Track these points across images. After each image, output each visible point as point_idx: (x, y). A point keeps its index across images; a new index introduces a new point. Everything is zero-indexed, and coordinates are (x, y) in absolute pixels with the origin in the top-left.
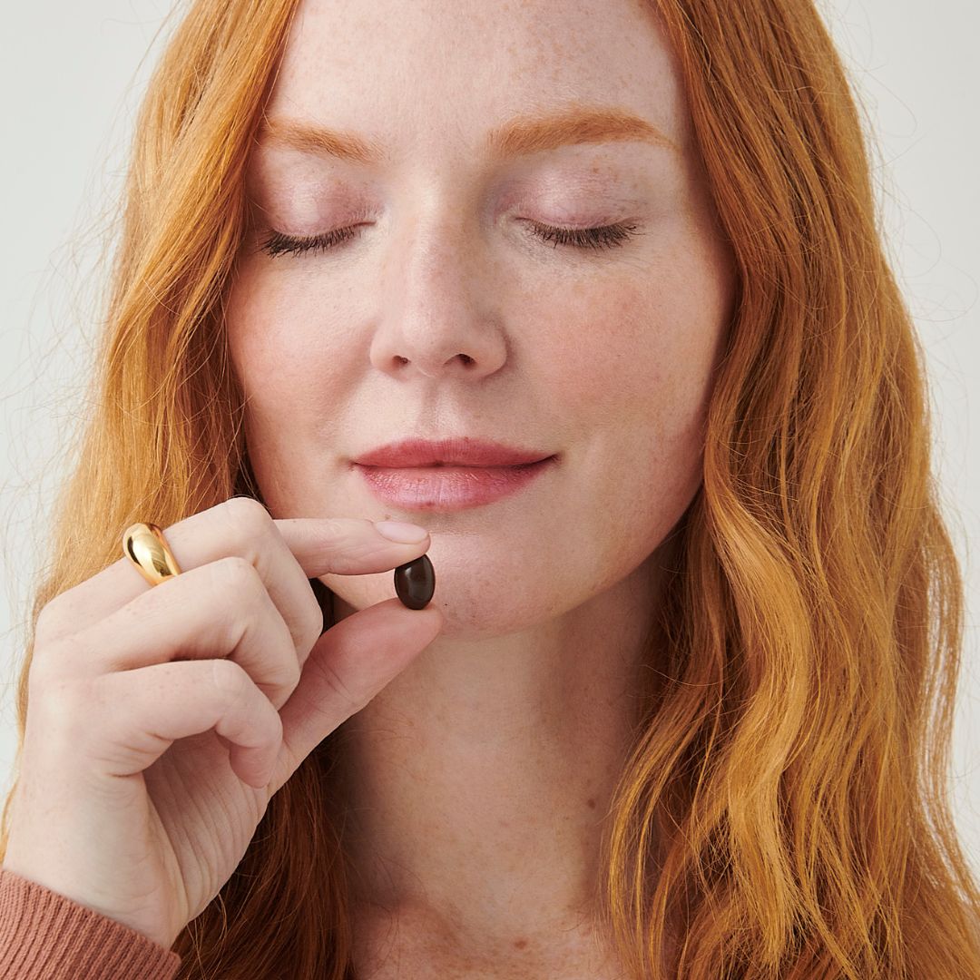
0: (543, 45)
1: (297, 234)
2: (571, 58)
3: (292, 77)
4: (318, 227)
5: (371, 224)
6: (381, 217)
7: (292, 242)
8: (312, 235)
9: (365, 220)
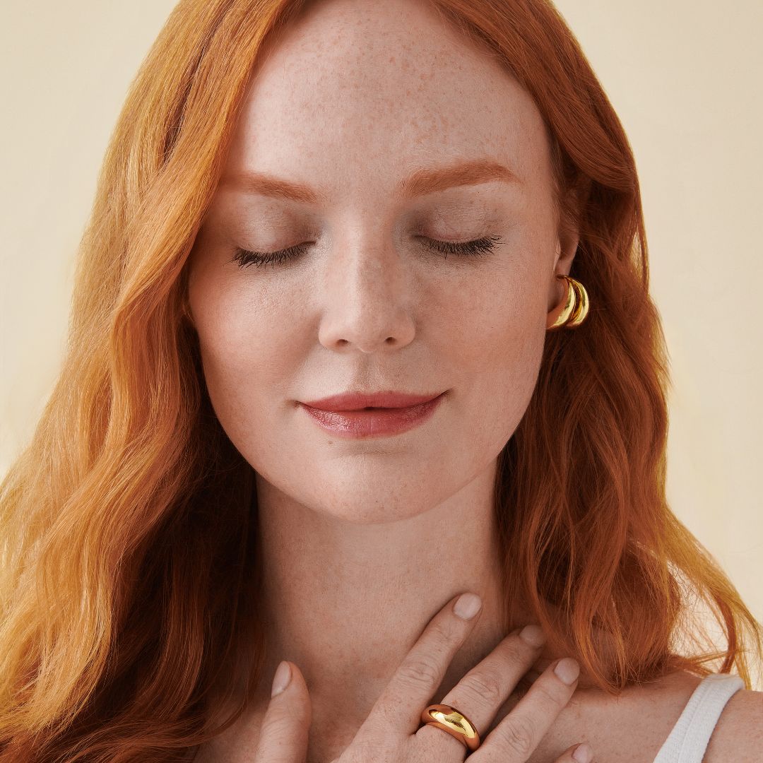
0: (435, 118)
1: (259, 251)
2: (453, 126)
3: (254, 142)
4: (275, 246)
5: (313, 243)
6: (320, 238)
7: (256, 256)
8: (271, 252)
9: (308, 240)
